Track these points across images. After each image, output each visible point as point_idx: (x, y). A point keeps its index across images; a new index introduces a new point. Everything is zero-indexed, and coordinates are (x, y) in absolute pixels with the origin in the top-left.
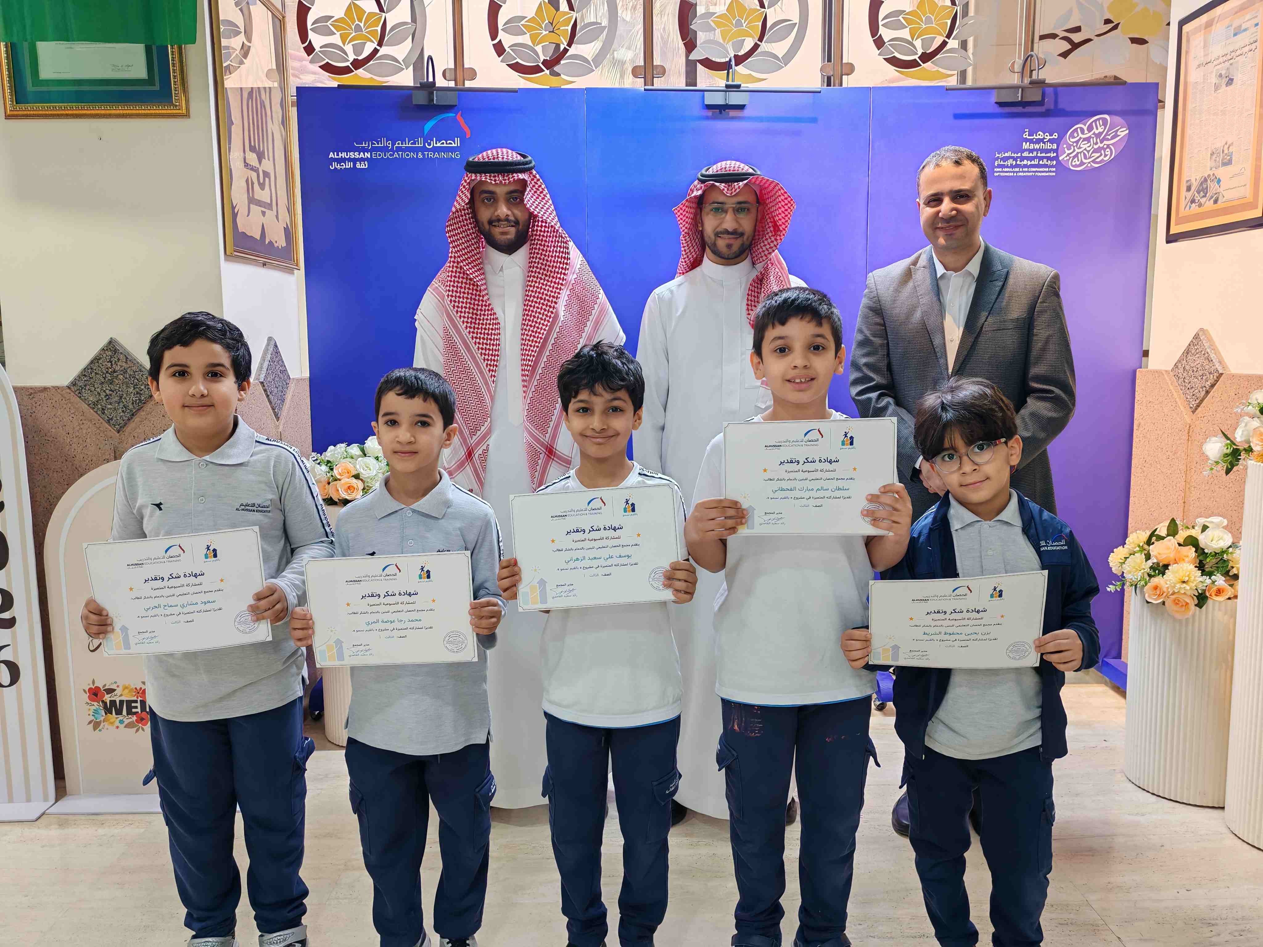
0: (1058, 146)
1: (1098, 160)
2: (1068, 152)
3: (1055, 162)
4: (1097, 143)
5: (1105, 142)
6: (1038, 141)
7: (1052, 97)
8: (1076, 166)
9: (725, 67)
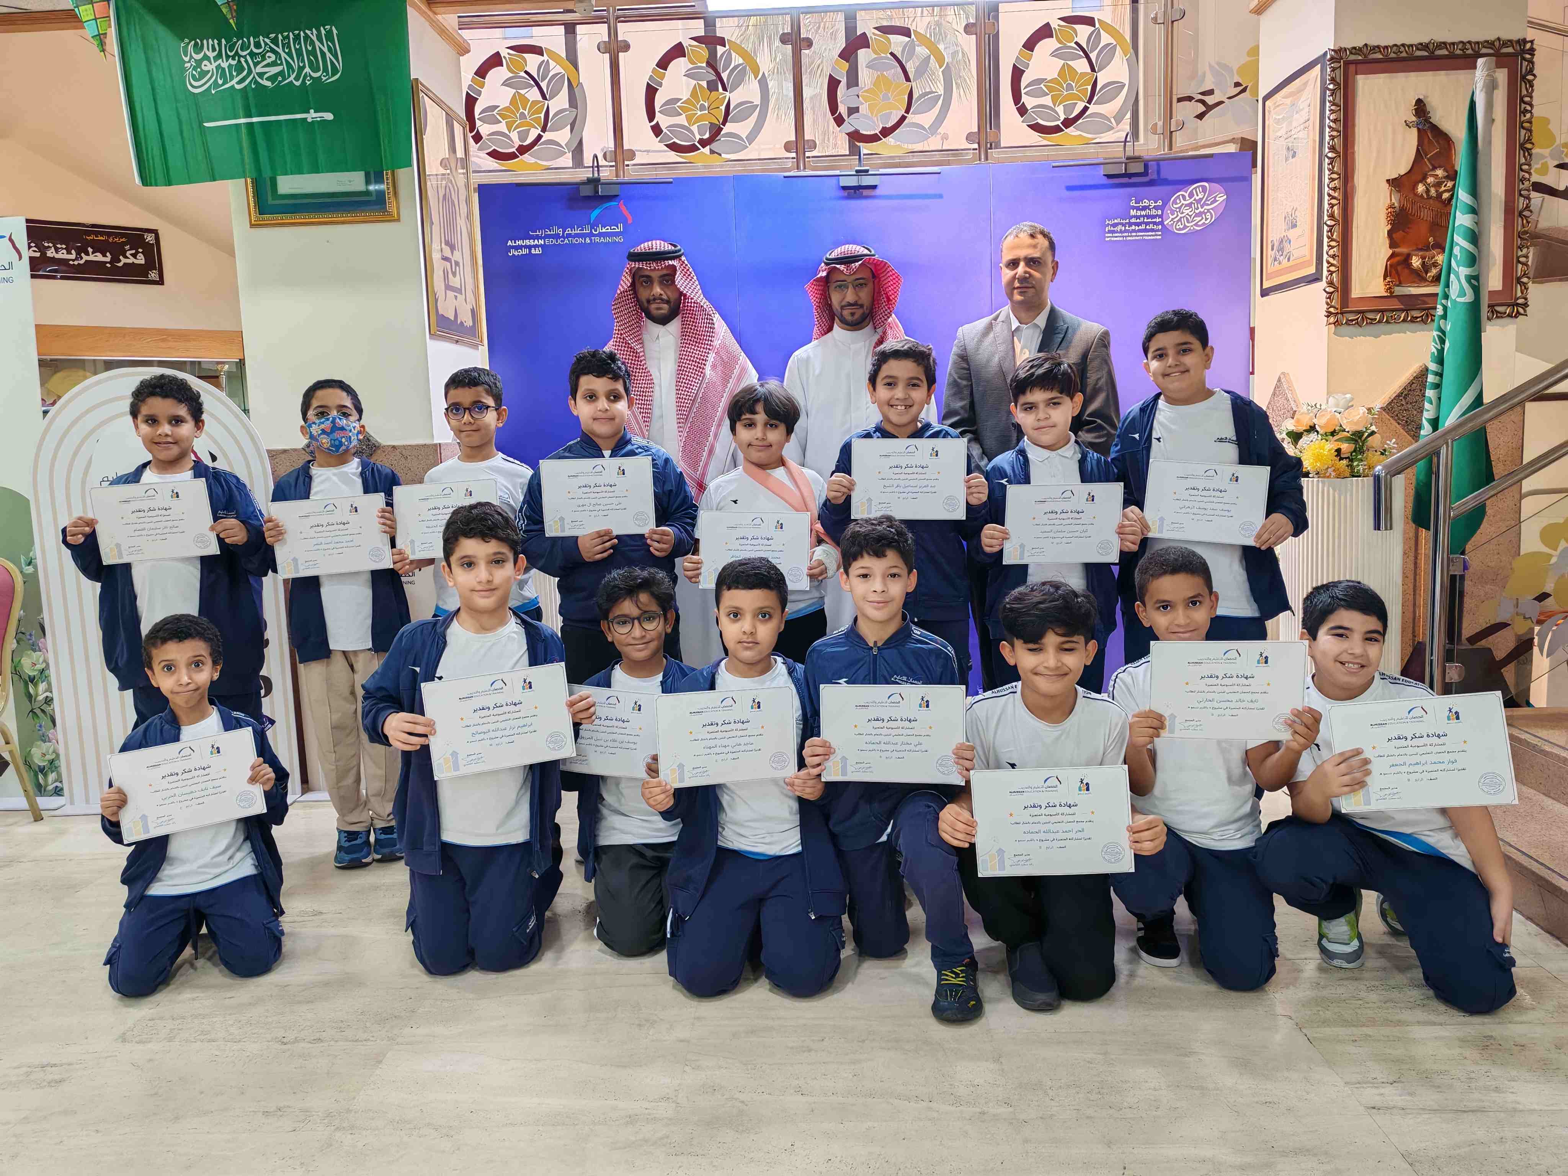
0: (1162, 212)
1: (1200, 223)
2: (1172, 217)
4: (1198, 208)
5: (1206, 207)
6: (1144, 208)
7: (1155, 167)
8: (1180, 229)
9: (873, 138)
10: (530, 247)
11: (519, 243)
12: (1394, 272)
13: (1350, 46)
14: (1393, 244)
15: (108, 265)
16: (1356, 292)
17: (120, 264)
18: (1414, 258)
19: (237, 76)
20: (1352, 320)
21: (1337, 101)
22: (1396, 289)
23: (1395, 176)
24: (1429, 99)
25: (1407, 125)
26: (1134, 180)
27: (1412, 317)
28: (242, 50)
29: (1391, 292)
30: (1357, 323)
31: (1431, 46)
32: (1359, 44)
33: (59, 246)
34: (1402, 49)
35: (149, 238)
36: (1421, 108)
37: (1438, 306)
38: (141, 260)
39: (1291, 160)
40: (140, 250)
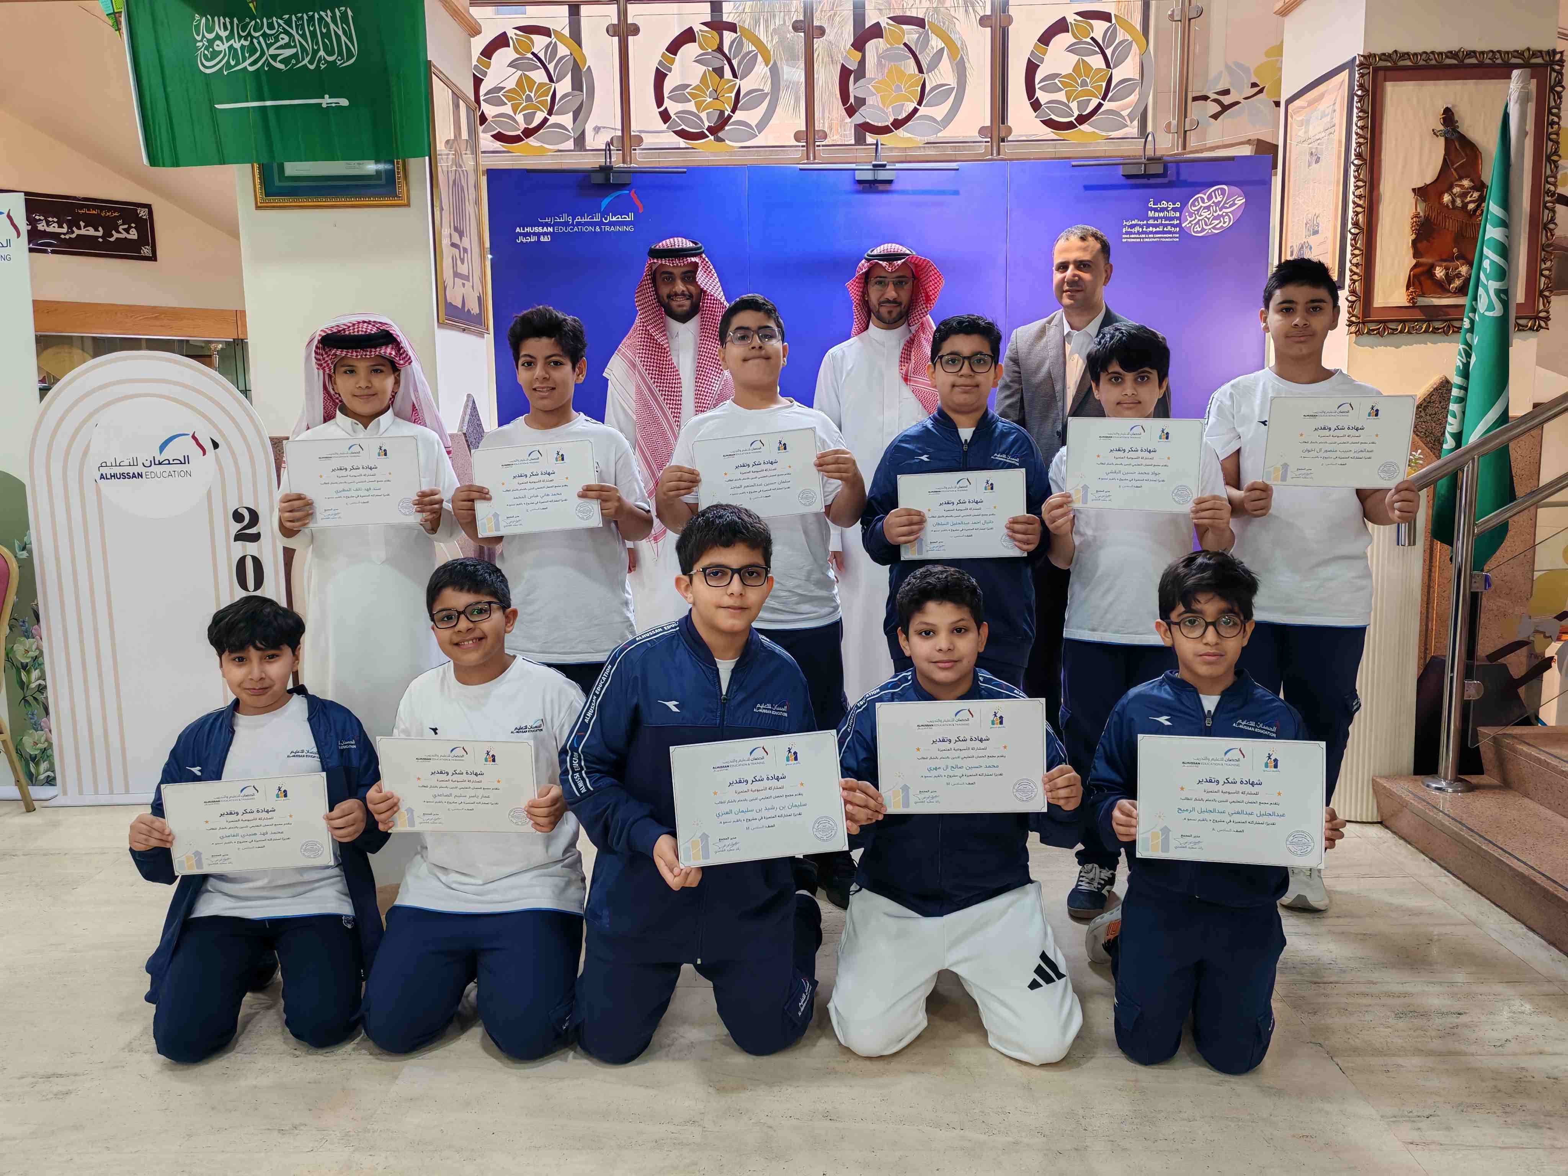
0: (1181, 215)
1: (1218, 226)
2: (1189, 219)
3: (1178, 229)
4: (1216, 211)
5: (1224, 210)
6: (1162, 210)
7: (1174, 170)
8: (1197, 232)
9: (885, 130)
10: (538, 235)
11: (529, 229)
12: (1417, 283)
13: (1379, 53)
14: (1417, 253)
15: (100, 240)
16: (1379, 301)
17: (112, 239)
18: (1437, 268)
19: (250, 57)
20: (1373, 330)
21: (1365, 107)
22: (1419, 299)
23: (1420, 184)
24: (1457, 109)
25: (1435, 134)
26: (1153, 181)
27: (1434, 328)
28: (255, 31)
29: (1414, 303)
30: (1378, 333)
31: (1461, 54)
32: (1389, 50)
33: (50, 219)
34: (1432, 56)
35: (142, 214)
36: (1448, 117)
37: (1465, 319)
38: (133, 235)
39: (1314, 165)
40: (133, 225)
